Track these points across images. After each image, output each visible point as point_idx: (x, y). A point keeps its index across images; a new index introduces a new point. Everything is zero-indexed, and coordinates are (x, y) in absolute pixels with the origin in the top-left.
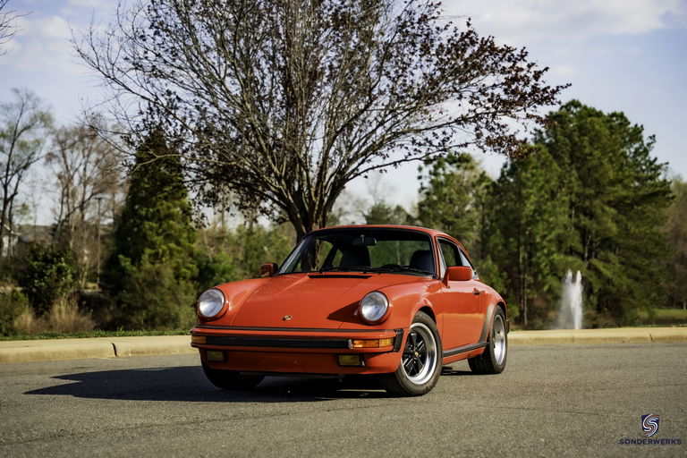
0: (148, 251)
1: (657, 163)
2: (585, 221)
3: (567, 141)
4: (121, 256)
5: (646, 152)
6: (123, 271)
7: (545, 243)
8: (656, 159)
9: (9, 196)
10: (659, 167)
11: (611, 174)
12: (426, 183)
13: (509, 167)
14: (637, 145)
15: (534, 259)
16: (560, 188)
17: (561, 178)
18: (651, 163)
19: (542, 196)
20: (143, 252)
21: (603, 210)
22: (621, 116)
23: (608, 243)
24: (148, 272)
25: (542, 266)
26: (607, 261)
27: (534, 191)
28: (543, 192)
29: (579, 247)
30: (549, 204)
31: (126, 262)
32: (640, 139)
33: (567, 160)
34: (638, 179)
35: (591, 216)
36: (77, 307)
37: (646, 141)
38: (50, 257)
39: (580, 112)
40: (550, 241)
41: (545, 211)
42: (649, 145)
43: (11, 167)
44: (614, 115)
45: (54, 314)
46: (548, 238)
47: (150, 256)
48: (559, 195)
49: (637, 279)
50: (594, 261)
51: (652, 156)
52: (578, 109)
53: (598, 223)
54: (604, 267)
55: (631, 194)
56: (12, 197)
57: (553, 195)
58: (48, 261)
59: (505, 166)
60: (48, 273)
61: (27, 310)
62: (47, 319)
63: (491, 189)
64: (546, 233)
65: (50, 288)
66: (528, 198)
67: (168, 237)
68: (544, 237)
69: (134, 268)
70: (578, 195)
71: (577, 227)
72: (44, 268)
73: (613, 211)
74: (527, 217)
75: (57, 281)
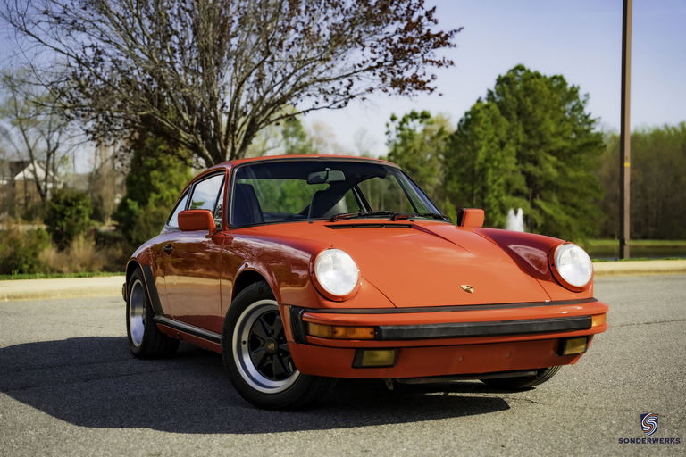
0: (154, 196)
1: (591, 117)
2: (530, 168)
3: (515, 99)
4: (129, 201)
5: (581, 108)
6: (131, 213)
7: (495, 187)
8: (590, 114)
9: (52, 149)
10: (593, 121)
11: (553, 128)
12: (393, 136)
13: (464, 122)
14: (574, 103)
15: (486, 200)
16: (509, 139)
17: (509, 132)
18: (586, 117)
19: (492, 147)
20: (149, 196)
21: (546, 159)
22: (561, 78)
23: (551, 186)
24: (154, 214)
25: (492, 206)
26: (548, 201)
27: (484, 142)
28: (493, 144)
29: (525, 189)
30: (499, 154)
31: (134, 205)
32: (577, 97)
33: (514, 115)
34: (576, 132)
35: (535, 163)
36: (94, 243)
37: (582, 98)
38: (69, 201)
39: (524, 75)
40: (499, 185)
41: (495, 160)
42: (584, 102)
43: (53, 125)
44: (555, 77)
45: (73, 249)
46: (498, 182)
47: (156, 200)
48: (507, 146)
49: (574, 216)
50: (539, 202)
51: (586, 111)
52: (523, 72)
53: (541, 169)
54: (547, 206)
55: (568, 144)
56: (55, 149)
57: (502, 145)
58: (68, 204)
59: (461, 121)
60: (68, 213)
61: (50, 246)
62: (68, 253)
63: (449, 141)
64: (496, 177)
65: (70, 227)
66: (480, 148)
67: (170, 184)
68: (494, 181)
69: (142, 211)
70: (523, 145)
71: (523, 173)
72: (64, 210)
73: (553, 159)
74: (480, 164)
75: (77, 221)
